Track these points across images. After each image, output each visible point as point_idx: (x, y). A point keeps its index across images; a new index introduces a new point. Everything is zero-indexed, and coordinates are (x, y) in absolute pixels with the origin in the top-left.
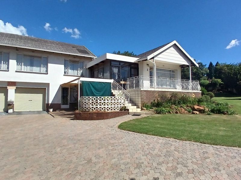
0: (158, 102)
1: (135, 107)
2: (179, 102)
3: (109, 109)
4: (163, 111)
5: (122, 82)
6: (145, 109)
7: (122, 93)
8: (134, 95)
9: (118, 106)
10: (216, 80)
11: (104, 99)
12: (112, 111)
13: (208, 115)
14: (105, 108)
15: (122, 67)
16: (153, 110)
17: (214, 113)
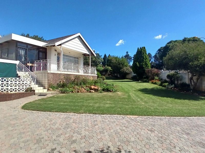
0: (64, 84)
1: (42, 88)
3: (12, 91)
4: (67, 90)
5: (30, 64)
6: (52, 89)
7: (29, 75)
8: (41, 77)
9: (23, 87)
10: (108, 67)
11: (7, 80)
12: (16, 92)
13: (100, 93)
14: (7, 89)
15: (30, 50)
16: (59, 90)
17: (104, 91)
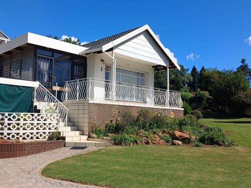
0: (118, 125)
1: (78, 133)
2: (150, 125)
3: (26, 138)
4: (125, 139)
5: (56, 88)
6: (95, 136)
7: (55, 107)
8: (76, 112)
9: (44, 131)
10: (202, 92)
11: (17, 117)
12: (33, 140)
14: (18, 134)
15: (57, 62)
16: (109, 138)
17: (204, 143)
